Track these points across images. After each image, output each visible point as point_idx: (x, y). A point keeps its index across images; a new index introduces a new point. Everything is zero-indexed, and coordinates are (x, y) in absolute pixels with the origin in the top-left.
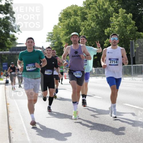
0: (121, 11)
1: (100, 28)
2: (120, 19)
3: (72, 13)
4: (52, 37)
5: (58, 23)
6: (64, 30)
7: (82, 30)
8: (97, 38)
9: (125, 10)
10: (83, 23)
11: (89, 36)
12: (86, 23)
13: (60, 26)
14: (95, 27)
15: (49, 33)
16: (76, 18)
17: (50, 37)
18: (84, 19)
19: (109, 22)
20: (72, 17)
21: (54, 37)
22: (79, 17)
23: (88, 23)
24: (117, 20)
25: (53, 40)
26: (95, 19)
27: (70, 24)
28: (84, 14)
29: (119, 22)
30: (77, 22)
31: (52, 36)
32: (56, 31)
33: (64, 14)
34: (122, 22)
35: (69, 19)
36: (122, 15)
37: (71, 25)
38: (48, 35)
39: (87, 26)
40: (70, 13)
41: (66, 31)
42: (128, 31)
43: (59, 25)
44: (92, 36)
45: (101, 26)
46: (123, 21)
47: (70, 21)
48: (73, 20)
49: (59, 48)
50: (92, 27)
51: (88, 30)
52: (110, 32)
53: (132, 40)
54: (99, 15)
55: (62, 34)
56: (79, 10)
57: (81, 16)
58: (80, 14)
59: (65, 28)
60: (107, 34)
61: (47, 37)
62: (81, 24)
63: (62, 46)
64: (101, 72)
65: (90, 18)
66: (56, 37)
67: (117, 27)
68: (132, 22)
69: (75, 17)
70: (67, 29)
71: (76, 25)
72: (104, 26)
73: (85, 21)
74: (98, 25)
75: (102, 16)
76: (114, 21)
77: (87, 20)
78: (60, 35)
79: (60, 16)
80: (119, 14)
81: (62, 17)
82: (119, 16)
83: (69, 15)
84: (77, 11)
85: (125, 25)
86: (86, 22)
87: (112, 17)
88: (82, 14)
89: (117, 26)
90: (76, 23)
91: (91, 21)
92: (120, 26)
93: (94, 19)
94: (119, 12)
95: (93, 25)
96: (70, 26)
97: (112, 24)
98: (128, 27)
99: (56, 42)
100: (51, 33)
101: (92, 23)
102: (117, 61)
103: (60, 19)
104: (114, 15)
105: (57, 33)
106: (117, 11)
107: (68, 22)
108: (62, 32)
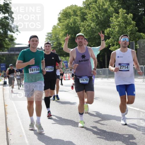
0: (121, 11)
1: (99, 29)
2: (120, 19)
3: (71, 12)
4: (51, 38)
5: (57, 23)
6: (63, 30)
7: (82, 31)
8: (97, 39)
9: (125, 11)
10: (82, 23)
11: (89, 36)
12: (85, 24)
13: (59, 27)
14: (94, 27)
15: (49, 33)
16: (76, 19)
17: (49, 38)
18: (84, 19)
19: (109, 22)
20: (71, 17)
21: (53, 37)
22: (79, 17)
23: (87, 23)
24: (117, 21)
25: (52, 41)
26: (95, 19)
27: (70, 24)
28: (83, 14)
29: (119, 22)
30: (77, 22)
31: (52, 36)
32: (55, 31)
33: (63, 14)
34: (122, 22)
35: (69, 19)
36: (122, 15)
37: (71, 26)
38: (47, 35)
39: (87, 27)
40: (70, 13)
41: (65, 31)
42: (128, 31)
43: (59, 25)
44: (92, 36)
45: (101, 26)
46: (124, 21)
47: (69, 21)
48: (72, 20)
49: (58, 49)
50: (91, 28)
51: (88, 30)
52: (110, 33)
53: (133, 41)
54: (99, 15)
55: (61, 34)
56: (78, 10)
57: (80, 16)
58: (80, 15)
59: (64, 28)
60: (107, 35)
61: (46, 37)
62: (81, 24)
63: (61, 47)
64: (101, 73)
65: (90, 18)
66: (55, 38)
67: (117, 28)
68: (132, 22)
69: (75, 17)
70: (67, 30)
71: (75, 25)
72: (104, 26)
73: (84, 21)
74: (98, 26)
75: (102, 17)
76: (115, 22)
77: (87, 20)
78: (59, 35)
79: (59, 16)
80: (119, 14)
81: (62, 17)
82: (119, 16)
83: (68, 15)
84: (77, 11)
85: (125, 25)
86: (86, 22)
87: (112, 18)
88: (82, 14)
89: (117, 26)
90: (76, 24)
91: (90, 21)
92: (120, 26)
93: (93, 19)
94: (119, 13)
95: (92, 25)
96: (69, 26)
97: (112, 25)
98: (128, 27)
99: (55, 42)
100: (50, 33)
101: (91, 23)
102: (127, 66)
103: (60, 19)
104: (114, 15)
105: (56, 33)
106: (117, 11)
107: (68, 23)
108: (62, 33)
